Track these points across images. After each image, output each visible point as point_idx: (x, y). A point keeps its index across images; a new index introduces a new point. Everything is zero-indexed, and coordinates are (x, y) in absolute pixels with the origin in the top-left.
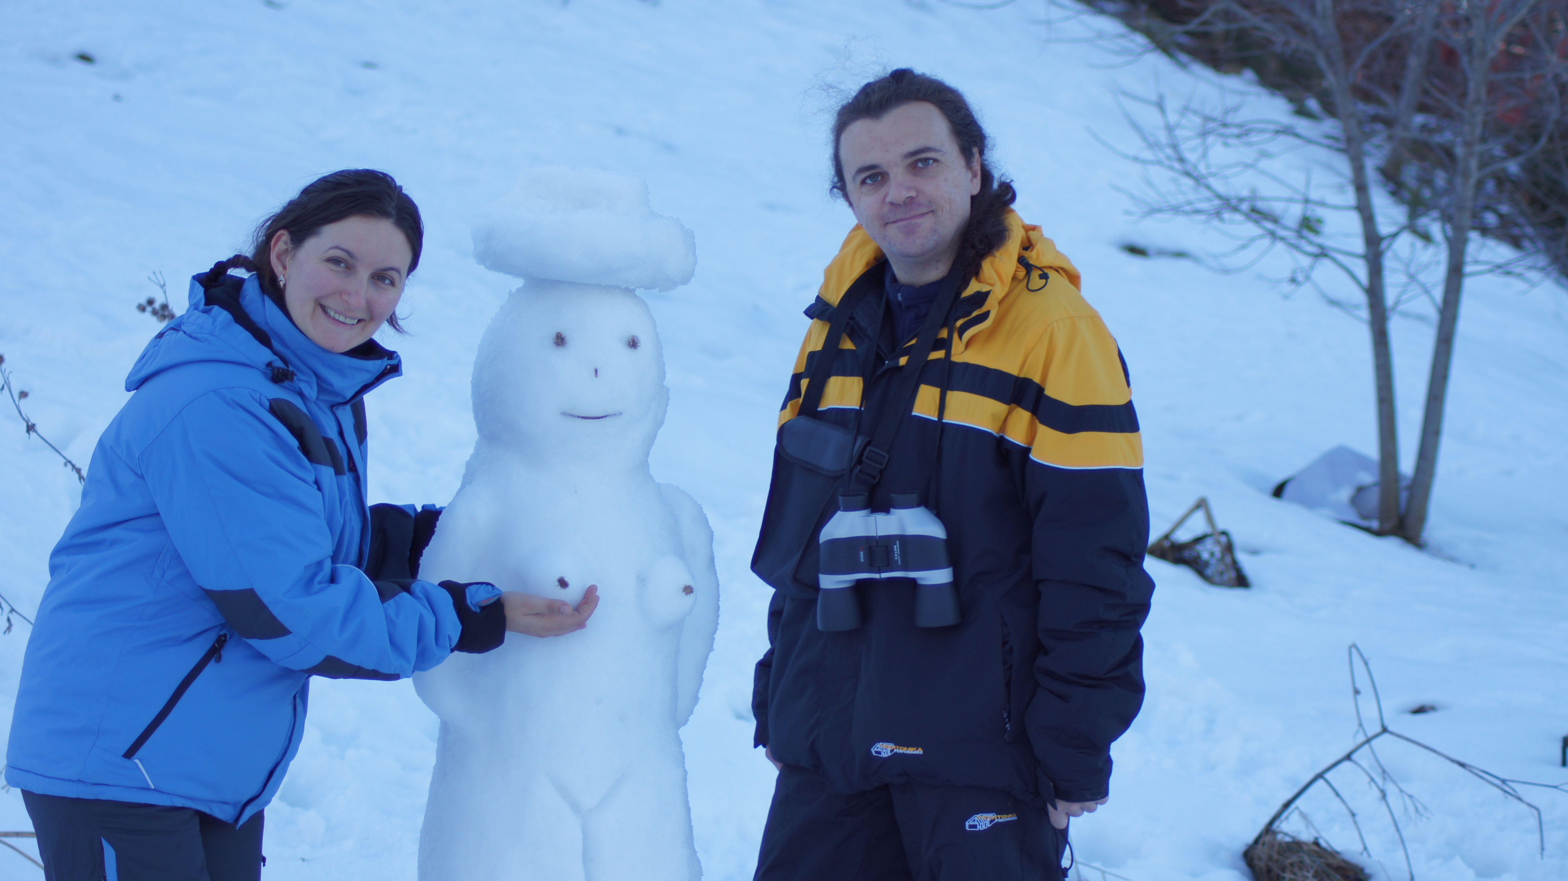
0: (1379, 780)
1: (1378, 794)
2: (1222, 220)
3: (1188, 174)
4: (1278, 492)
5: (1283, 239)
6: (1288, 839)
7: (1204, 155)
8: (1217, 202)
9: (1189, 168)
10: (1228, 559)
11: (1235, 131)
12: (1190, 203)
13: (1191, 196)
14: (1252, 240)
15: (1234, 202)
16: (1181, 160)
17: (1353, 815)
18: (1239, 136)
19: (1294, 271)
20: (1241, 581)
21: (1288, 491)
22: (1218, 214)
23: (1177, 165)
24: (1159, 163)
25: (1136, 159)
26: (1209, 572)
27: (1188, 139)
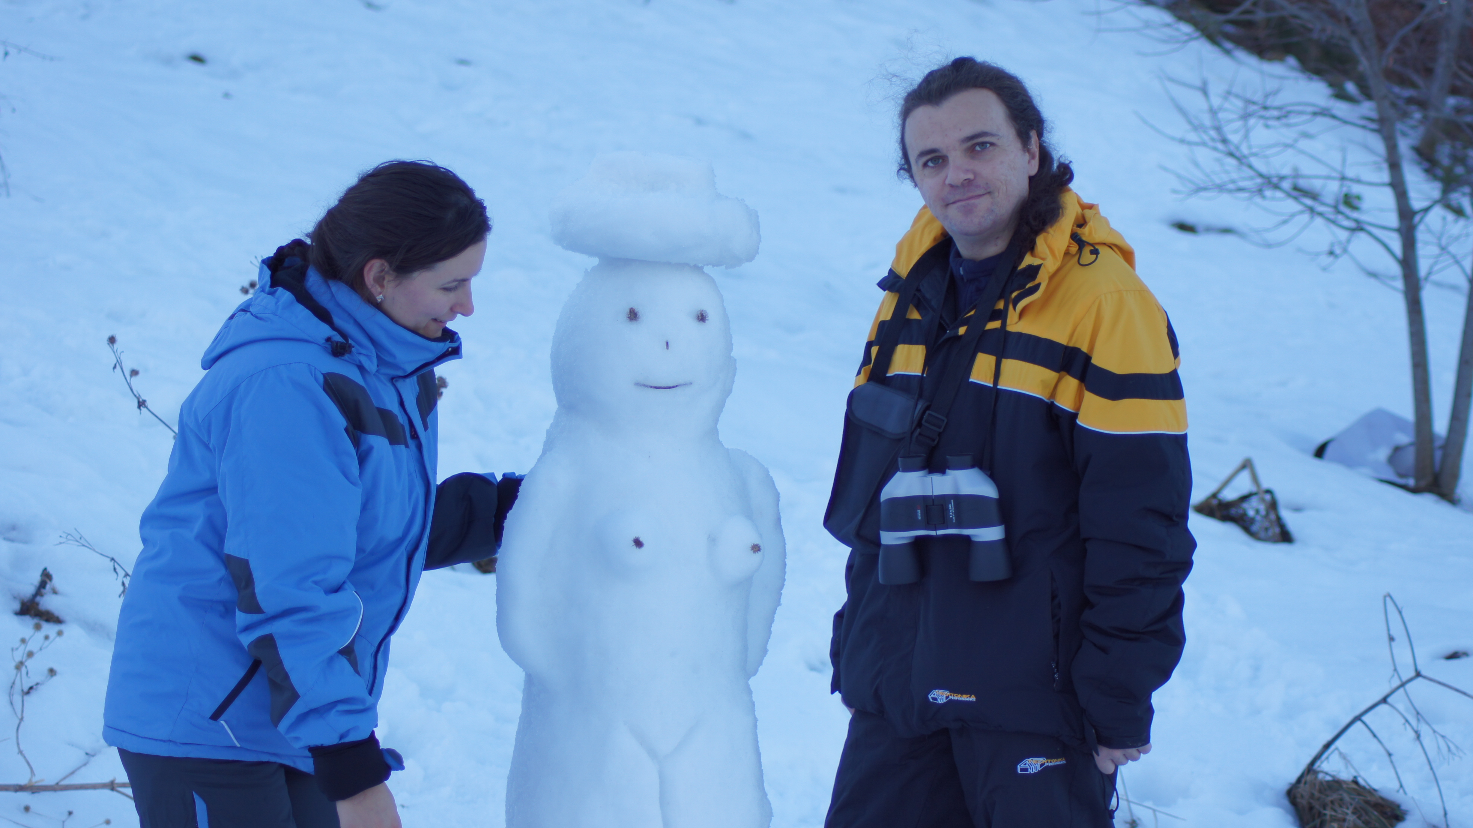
0: (1413, 722)
1: (1412, 735)
2: (1264, 197)
3: (1231, 154)
4: (1320, 452)
5: (1321, 214)
6: (1328, 778)
7: (1246, 136)
8: (1259, 181)
9: (1232, 148)
10: (1272, 516)
11: (1275, 113)
12: (1233, 182)
13: (1235, 176)
14: (1293, 215)
15: (1275, 180)
16: (1225, 141)
17: (1390, 755)
18: (1278, 118)
19: (1332, 244)
20: (1285, 537)
21: (1329, 451)
22: (1260, 191)
23: (1220, 146)
24: (1204, 144)
25: (1182, 141)
26: (1255, 528)
27: (1231, 121)
